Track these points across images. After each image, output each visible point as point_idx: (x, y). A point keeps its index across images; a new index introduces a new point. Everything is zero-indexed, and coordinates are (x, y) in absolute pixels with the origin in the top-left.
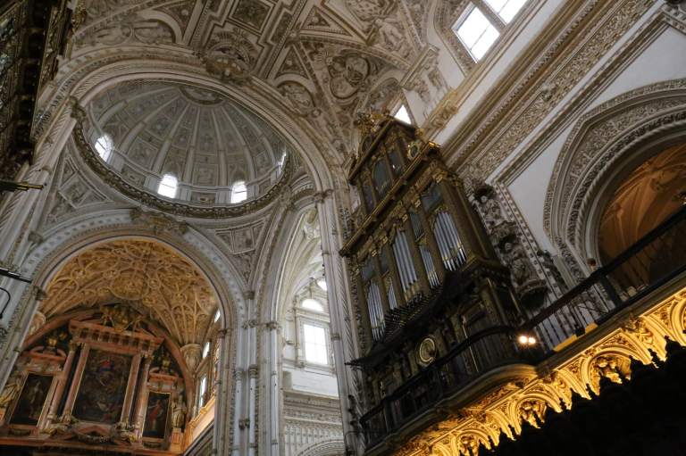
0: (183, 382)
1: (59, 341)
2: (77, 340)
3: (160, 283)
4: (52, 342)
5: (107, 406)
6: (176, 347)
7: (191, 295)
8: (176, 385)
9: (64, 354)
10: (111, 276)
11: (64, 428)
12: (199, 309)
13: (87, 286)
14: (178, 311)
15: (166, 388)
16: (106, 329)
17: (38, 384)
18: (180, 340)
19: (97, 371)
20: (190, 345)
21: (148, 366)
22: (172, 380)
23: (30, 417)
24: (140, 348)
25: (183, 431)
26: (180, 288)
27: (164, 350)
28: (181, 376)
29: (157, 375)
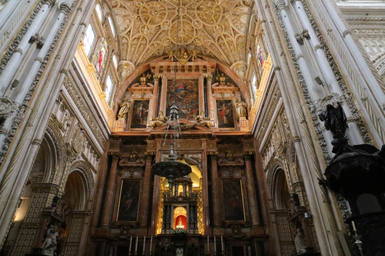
0: (239, 90)
1: (147, 78)
2: (157, 75)
3: (202, 22)
4: (143, 79)
5: (188, 110)
6: (226, 67)
7: (226, 23)
8: (234, 93)
9: (152, 85)
10: (166, 27)
11: (161, 122)
12: (235, 33)
13: (153, 40)
14: (221, 41)
15: (228, 95)
16: (173, 64)
17: (141, 105)
18: (229, 63)
19: (176, 91)
20: (236, 63)
21: (209, 82)
22: (230, 90)
23: (141, 123)
24: (201, 72)
25: (247, 118)
26: (217, 21)
27: (218, 72)
28: (236, 86)
29: (218, 88)
